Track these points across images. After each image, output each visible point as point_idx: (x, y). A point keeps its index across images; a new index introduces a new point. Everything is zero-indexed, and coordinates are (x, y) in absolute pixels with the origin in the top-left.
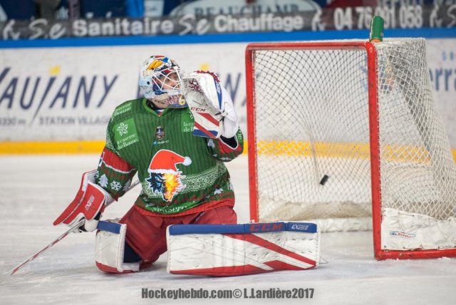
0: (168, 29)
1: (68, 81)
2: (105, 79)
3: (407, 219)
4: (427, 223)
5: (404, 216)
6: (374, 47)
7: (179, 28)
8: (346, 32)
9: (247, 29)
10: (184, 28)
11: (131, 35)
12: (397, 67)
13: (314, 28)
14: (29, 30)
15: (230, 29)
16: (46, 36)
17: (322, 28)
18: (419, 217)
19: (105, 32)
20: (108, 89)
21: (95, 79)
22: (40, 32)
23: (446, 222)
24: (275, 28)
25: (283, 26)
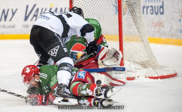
2: (12, 10)
3: (133, 66)
4: (140, 68)
5: (132, 64)
12: (129, 5)
18: (138, 66)
20: (13, 14)
21: (8, 10)
23: (147, 69)
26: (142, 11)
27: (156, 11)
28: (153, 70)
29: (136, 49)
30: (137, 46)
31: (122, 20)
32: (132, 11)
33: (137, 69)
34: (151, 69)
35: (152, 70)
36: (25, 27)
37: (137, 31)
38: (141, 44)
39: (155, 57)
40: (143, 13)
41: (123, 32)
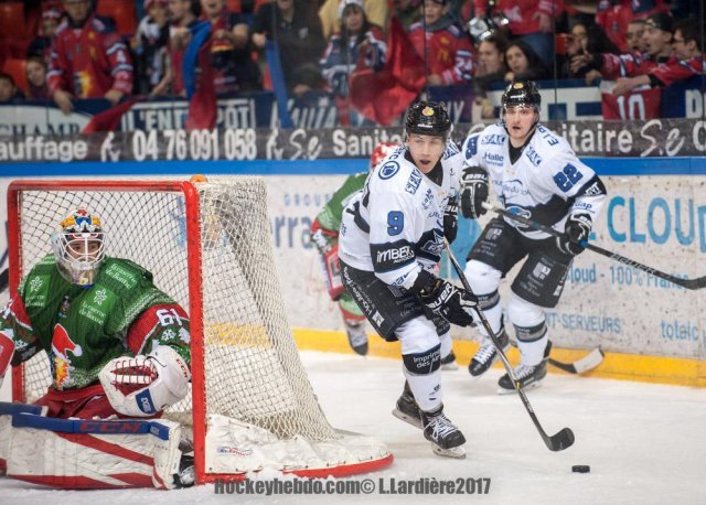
3: (241, 431)
4: (266, 439)
5: (235, 427)
6: (194, 189)
8: (149, 166)
9: (4, 157)
12: (227, 216)
13: (104, 158)
17: (115, 157)
18: (256, 431)
23: (291, 441)
24: (47, 156)
25: (59, 154)
26: (272, 238)
28: (311, 444)
29: (250, 369)
30: (253, 360)
31: (203, 268)
32: (238, 237)
33: (256, 443)
34: (302, 441)
35: (309, 447)
37: (255, 308)
38: (270, 352)
39: (316, 398)
40: (278, 244)
41: (205, 309)
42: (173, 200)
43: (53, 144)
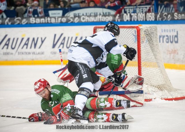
0: (64, 21)
1: (28, 39)
2: (42, 38)
3: (150, 89)
4: (157, 91)
6: (139, 28)
7: (68, 21)
8: (128, 22)
9: (92, 21)
10: (70, 20)
11: (51, 23)
12: (147, 35)
13: (116, 21)
14: (14, 21)
15: (86, 21)
16: (20, 24)
17: (119, 20)
18: (154, 89)
19: (42, 22)
20: (42, 42)
21: (38, 38)
22: (18, 22)
23: (163, 91)
24: (103, 20)
25: (106, 20)
26: (158, 40)
27: (172, 40)
28: (168, 92)
29: (153, 73)
30: (154, 71)
31: (141, 48)
32: (150, 40)
33: (154, 92)
34: (166, 91)
35: (168, 93)
36: (53, 54)
37: (154, 58)
38: (158, 69)
39: (170, 81)
40: (160, 42)
41: (141, 58)
42: (134, 31)
43: (104, 17)
